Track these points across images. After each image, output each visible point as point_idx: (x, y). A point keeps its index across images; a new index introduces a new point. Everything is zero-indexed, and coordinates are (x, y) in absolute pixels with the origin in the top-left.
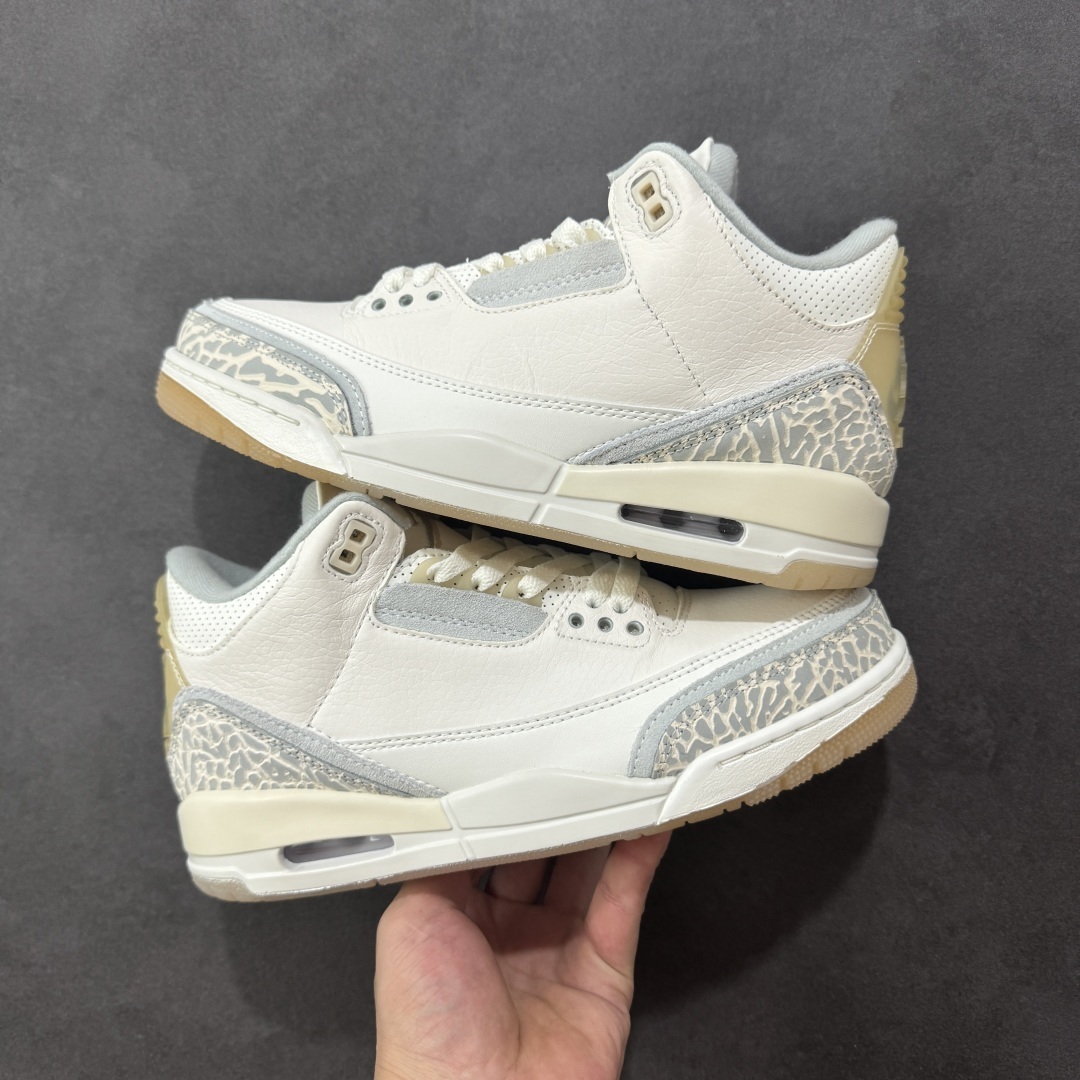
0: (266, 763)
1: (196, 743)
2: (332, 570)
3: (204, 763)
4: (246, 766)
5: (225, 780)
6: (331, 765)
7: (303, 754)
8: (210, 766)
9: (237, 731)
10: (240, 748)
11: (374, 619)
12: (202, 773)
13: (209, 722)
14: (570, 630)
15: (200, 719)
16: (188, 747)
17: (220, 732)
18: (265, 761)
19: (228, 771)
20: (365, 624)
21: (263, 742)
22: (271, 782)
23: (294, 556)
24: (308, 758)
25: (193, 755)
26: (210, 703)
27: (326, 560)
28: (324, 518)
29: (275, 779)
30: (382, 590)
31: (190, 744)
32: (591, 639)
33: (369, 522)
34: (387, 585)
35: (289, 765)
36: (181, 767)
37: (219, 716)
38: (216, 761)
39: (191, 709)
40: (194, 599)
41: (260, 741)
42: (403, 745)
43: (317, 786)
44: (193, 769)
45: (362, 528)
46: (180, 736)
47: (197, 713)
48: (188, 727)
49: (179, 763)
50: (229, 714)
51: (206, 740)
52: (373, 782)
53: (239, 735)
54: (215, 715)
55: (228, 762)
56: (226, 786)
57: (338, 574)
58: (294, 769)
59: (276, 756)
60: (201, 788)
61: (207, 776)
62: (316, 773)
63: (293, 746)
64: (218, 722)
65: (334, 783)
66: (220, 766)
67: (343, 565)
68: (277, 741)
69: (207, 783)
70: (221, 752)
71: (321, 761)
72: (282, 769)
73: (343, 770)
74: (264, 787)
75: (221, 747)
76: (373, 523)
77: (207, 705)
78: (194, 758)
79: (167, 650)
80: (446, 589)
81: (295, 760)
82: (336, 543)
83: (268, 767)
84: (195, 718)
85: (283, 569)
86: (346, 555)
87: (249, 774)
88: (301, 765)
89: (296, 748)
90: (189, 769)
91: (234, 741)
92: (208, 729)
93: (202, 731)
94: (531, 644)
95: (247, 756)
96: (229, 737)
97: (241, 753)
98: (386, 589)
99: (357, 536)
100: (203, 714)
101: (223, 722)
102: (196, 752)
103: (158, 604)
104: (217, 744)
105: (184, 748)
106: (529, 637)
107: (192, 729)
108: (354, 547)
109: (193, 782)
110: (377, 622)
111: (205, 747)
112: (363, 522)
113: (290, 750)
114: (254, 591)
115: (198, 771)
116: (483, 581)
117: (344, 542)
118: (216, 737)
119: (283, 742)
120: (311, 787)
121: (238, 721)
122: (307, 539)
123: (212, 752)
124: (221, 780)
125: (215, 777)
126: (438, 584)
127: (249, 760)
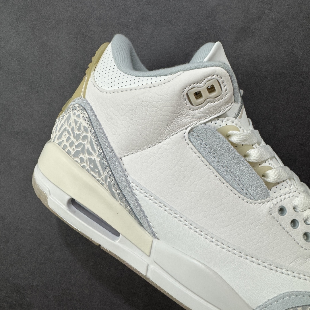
0: (91, 159)
1: (70, 125)
2: (186, 96)
3: (68, 135)
4: (83, 152)
5: (71, 150)
6: (118, 184)
7: (109, 169)
8: (68, 139)
9: (89, 135)
10: (85, 143)
11: (186, 134)
12: (64, 138)
13: (81, 120)
14: (276, 214)
15: (78, 116)
16: (66, 123)
17: (82, 129)
18: (92, 157)
19: (74, 147)
20: (180, 134)
21: (97, 149)
22: (88, 167)
23: (173, 76)
24: (110, 172)
25: (66, 128)
26: (87, 113)
27: (187, 89)
28: (202, 67)
29: (90, 167)
30: (201, 124)
31: (68, 122)
32: (283, 226)
33: (222, 86)
34: (205, 123)
35: (100, 168)
36: (58, 129)
37: (87, 122)
38: (73, 139)
39: (78, 109)
40: (113, 62)
41: (95, 148)
42: (156, 203)
43: (105, 186)
44: (62, 133)
45: (217, 87)
46: (67, 116)
47: (79, 113)
48: (72, 115)
49: (59, 126)
50: (91, 124)
51: (74, 127)
52: (130, 206)
53: (89, 137)
54: (85, 120)
55: (76, 144)
56: (69, 153)
57: (187, 100)
58: (101, 171)
59: (98, 160)
60: (59, 144)
61: (65, 141)
62: (109, 181)
63: (108, 162)
64: (85, 124)
65: (113, 192)
66: (72, 143)
67: (193, 98)
68: (103, 154)
69: (63, 144)
70: (77, 137)
71: (115, 178)
72: (96, 166)
73: (121, 190)
74: (83, 167)
75: (79, 135)
76: (224, 89)
77: (85, 112)
78: (65, 130)
79: (87, 76)
80: (233, 148)
81: (104, 169)
82: (198, 84)
83: (91, 161)
84: (77, 114)
85: (163, 78)
86: (198, 95)
87: (81, 156)
88: (105, 173)
89: (108, 163)
90: (60, 132)
91: (85, 138)
92: (78, 123)
93: (76, 122)
94: (253, 205)
95: (86, 148)
96: (85, 134)
97: (84, 145)
98: (203, 125)
99: (211, 89)
100: (81, 115)
101: (87, 126)
102: (68, 128)
103: (98, 53)
104: (78, 133)
105: (65, 122)
106: (254, 201)
107: (73, 118)
108: (205, 94)
109: (58, 139)
110: (186, 137)
111: (73, 129)
112: (220, 84)
113: (105, 163)
114: (141, 79)
115: (63, 136)
116: (253, 157)
117: (202, 87)
118: (79, 129)
119: (105, 157)
120: (102, 184)
121: (93, 131)
122: (185, 72)
123: (74, 133)
124: (69, 148)
125: (68, 144)
126: (230, 141)
127: (86, 151)
